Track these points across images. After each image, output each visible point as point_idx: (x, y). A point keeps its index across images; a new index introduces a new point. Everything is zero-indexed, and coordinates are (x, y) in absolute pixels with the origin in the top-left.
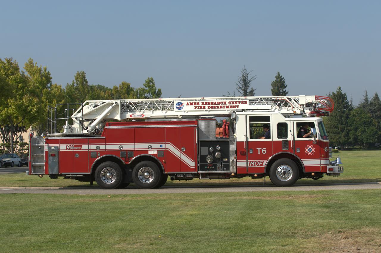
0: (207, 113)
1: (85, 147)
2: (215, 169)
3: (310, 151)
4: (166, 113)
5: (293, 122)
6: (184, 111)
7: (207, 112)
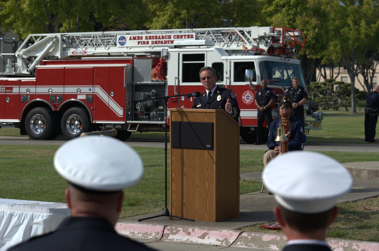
1: (16, 90)
2: (149, 119)
3: (248, 99)
4: (108, 49)
5: (230, 62)
6: (127, 47)
7: (151, 48)
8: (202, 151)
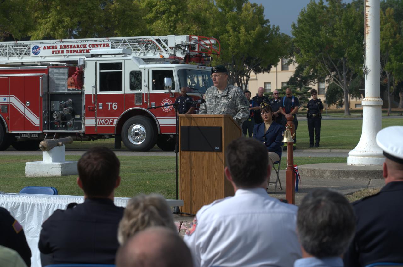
0: (66, 59)
2: (66, 128)
4: (21, 59)
5: (149, 70)
6: (41, 57)
7: (66, 57)
8: (211, 153)
